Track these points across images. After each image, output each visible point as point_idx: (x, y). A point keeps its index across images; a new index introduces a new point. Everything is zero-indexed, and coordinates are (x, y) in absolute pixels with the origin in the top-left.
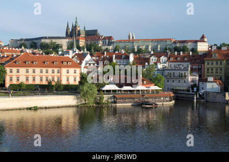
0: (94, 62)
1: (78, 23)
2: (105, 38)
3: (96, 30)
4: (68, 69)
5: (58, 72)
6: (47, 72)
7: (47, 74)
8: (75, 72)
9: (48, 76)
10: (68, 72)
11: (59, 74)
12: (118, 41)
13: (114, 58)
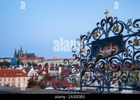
0: (36, 73)
1: (22, 49)
2: (39, 58)
3: (34, 54)
4: (19, 78)
5: (13, 80)
6: (5, 80)
7: (5, 82)
8: (24, 80)
9: (5, 83)
10: (19, 80)
11: (13, 82)
12: (47, 60)
13: (49, 70)
